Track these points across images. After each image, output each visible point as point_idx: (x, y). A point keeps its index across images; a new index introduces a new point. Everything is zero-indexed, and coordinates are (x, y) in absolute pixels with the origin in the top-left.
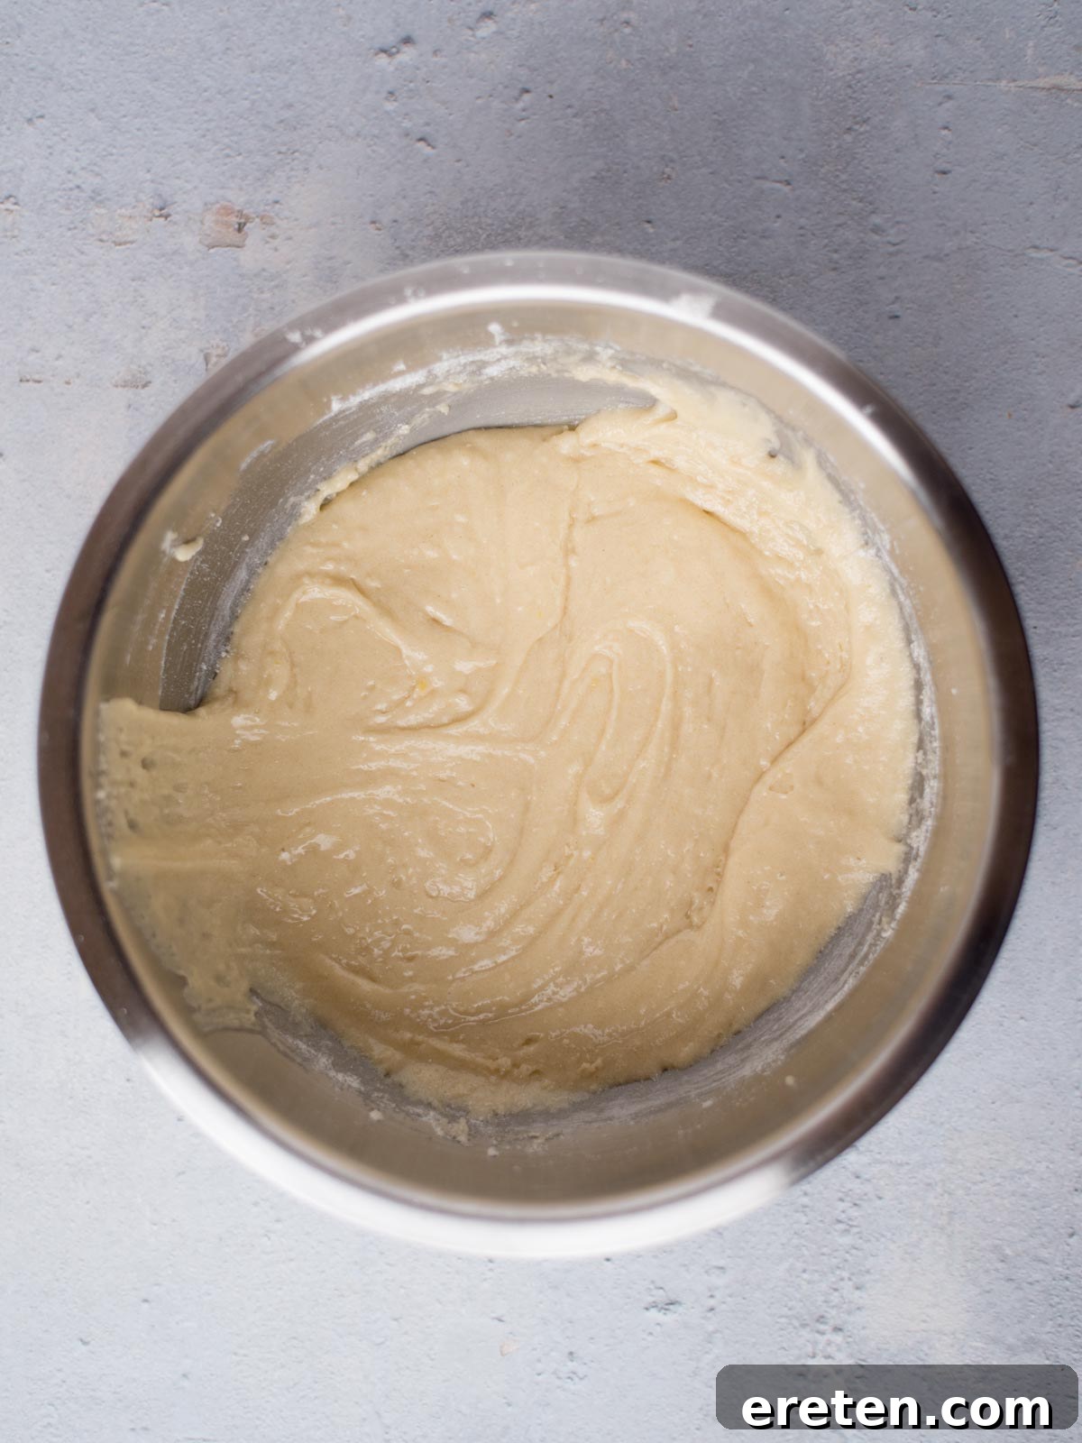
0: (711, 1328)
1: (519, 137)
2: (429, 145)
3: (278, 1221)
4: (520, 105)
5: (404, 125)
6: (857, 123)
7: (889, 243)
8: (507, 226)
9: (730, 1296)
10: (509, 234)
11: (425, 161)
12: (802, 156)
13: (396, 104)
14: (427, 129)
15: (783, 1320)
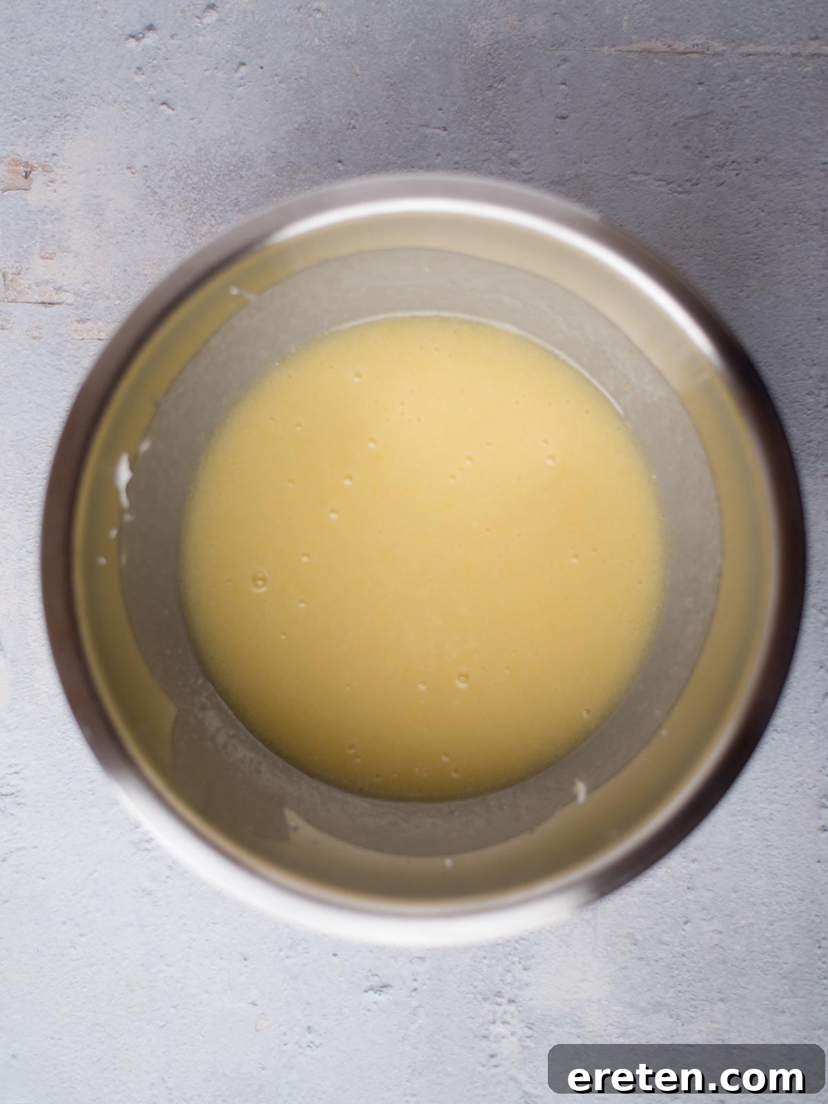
0: (415, 1004)
1: (238, 99)
2: (170, 107)
3: (81, 935)
4: (239, 75)
5: (149, 92)
6: (496, 82)
7: (523, 172)
8: (232, 168)
9: (429, 979)
10: (233, 174)
11: (168, 120)
12: (455, 108)
13: (143, 77)
14: (168, 95)
15: (470, 996)
